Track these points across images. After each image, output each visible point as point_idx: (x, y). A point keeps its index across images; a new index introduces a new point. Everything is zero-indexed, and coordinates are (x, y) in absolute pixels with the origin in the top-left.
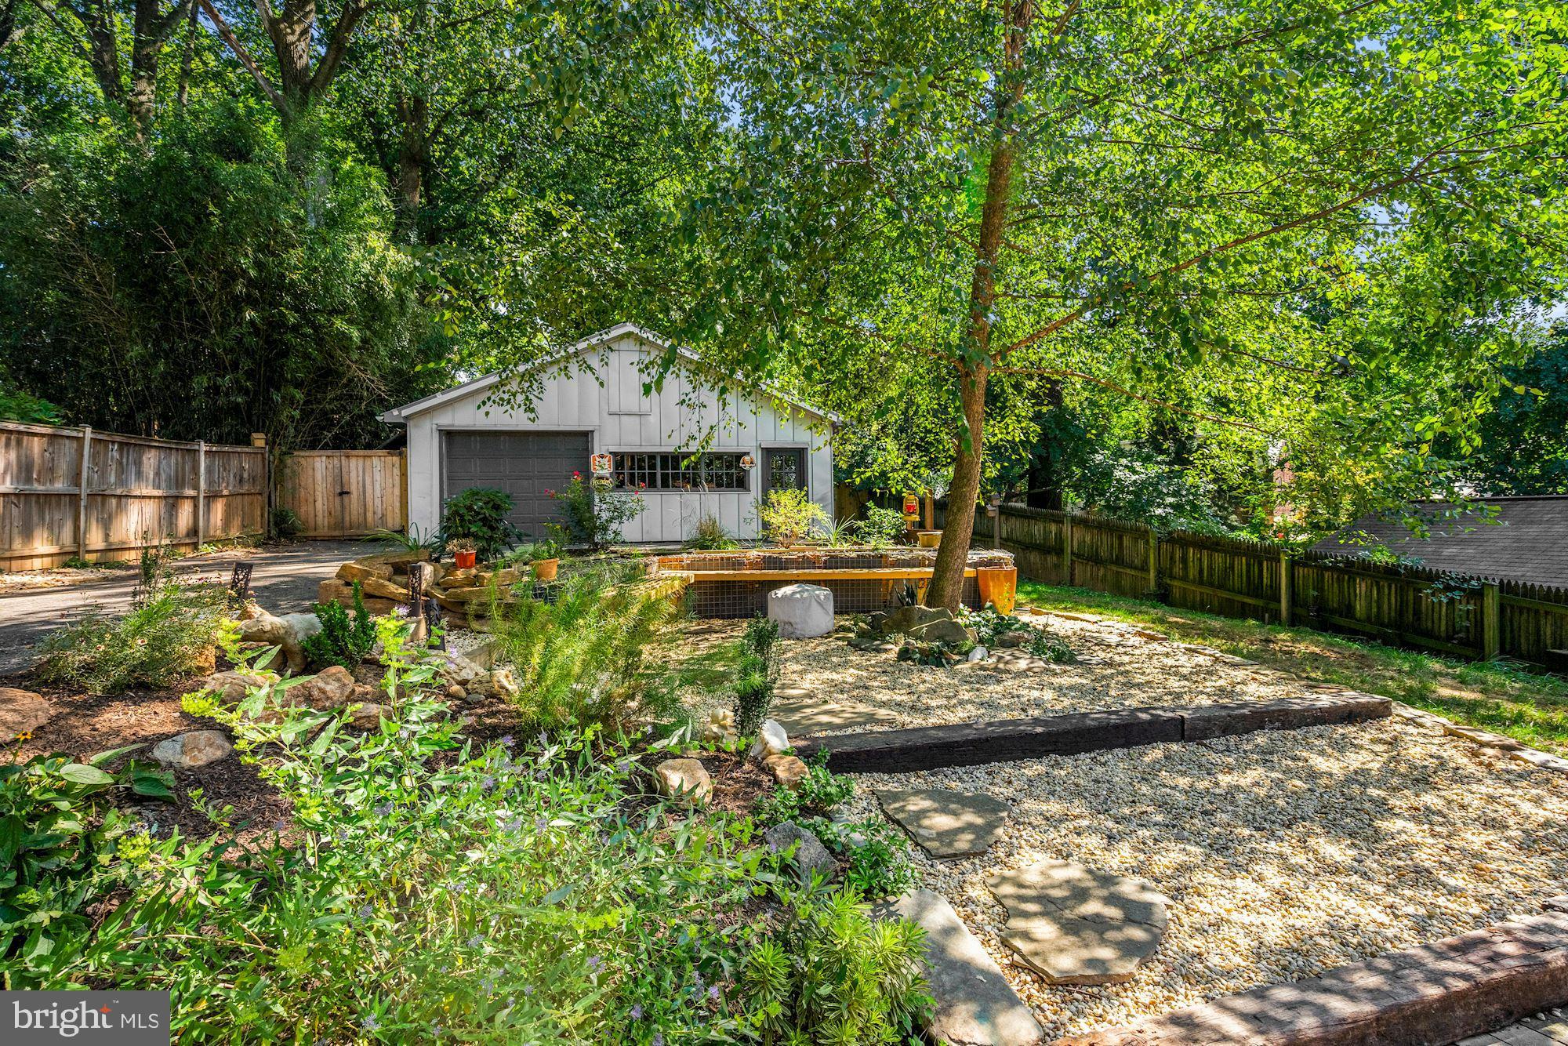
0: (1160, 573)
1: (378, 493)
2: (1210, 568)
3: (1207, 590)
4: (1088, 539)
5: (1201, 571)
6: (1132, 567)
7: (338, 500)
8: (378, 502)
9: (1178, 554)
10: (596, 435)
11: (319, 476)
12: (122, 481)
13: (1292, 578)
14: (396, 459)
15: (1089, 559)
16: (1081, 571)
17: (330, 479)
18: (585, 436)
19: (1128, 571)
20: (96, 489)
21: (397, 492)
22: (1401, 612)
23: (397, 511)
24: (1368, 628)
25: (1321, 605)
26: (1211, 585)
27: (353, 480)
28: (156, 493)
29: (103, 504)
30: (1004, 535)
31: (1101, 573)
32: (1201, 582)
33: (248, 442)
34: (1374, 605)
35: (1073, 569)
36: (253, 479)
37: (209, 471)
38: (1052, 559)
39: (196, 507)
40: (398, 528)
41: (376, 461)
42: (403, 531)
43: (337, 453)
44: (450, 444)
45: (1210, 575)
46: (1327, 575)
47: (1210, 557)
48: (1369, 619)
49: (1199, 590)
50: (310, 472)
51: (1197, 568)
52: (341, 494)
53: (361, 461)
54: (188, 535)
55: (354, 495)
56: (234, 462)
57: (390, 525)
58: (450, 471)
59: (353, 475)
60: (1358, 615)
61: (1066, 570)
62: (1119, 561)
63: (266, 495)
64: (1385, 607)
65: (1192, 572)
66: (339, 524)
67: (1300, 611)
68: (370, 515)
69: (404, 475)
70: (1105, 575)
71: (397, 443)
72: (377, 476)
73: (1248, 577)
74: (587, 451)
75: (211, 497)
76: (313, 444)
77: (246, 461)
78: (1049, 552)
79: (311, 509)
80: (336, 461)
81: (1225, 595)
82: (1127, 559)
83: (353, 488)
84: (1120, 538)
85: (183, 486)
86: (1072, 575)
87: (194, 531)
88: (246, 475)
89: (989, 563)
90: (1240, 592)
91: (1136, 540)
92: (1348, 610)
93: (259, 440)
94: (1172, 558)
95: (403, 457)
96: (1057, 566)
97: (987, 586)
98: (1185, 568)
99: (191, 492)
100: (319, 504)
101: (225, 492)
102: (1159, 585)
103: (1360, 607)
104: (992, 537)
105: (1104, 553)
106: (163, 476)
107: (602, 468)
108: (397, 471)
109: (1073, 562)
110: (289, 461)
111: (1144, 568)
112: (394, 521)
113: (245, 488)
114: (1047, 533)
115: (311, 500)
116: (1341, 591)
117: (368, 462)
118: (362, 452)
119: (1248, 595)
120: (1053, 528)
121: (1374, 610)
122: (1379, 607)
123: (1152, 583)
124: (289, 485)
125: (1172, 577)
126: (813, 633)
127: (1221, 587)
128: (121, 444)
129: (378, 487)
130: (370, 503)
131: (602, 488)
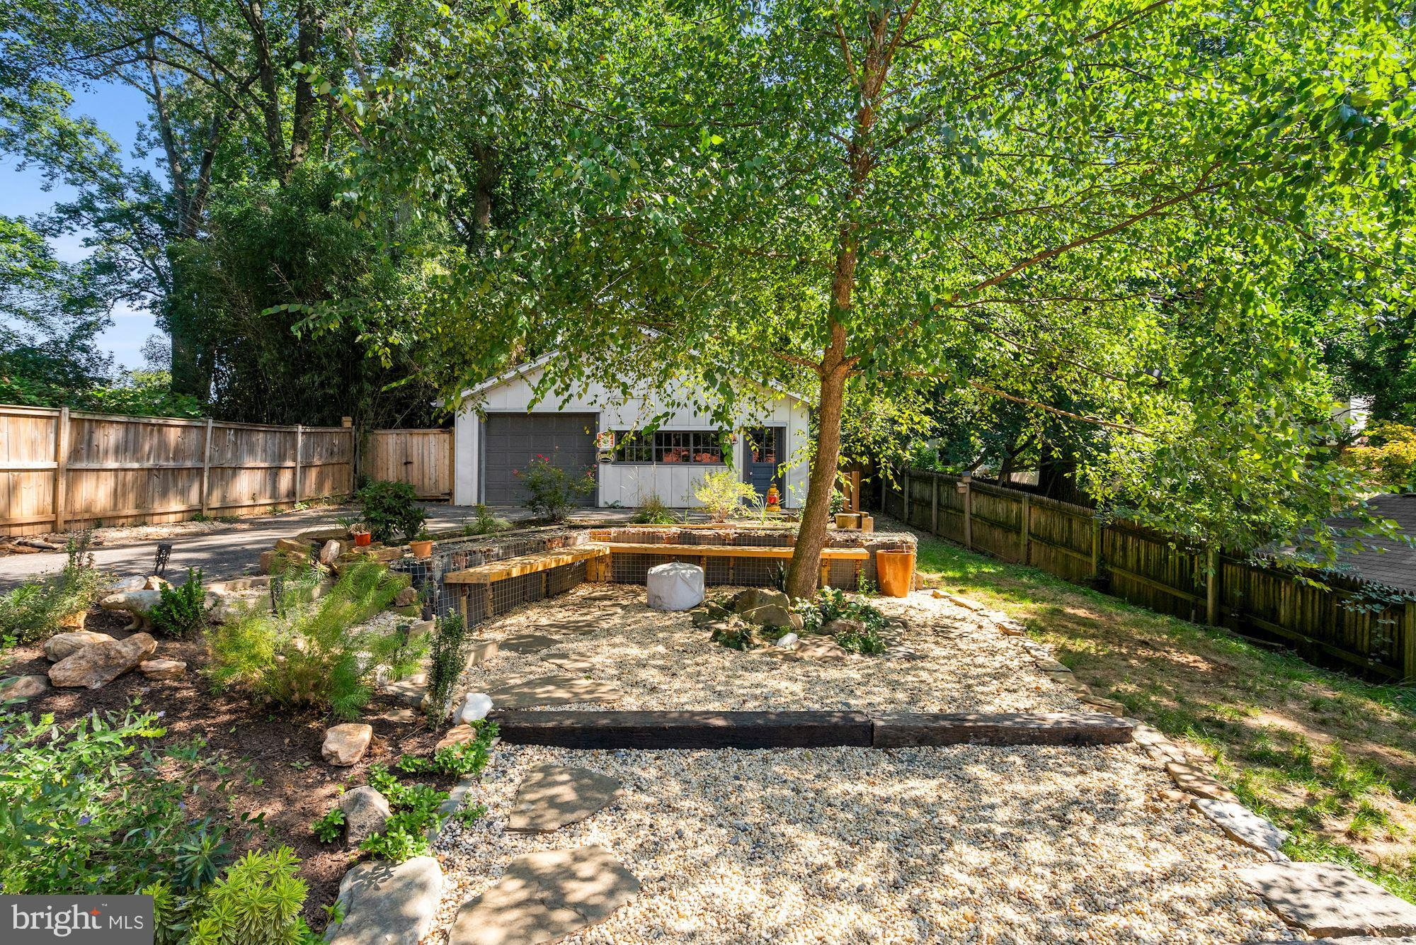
0: (1102, 559)
1: (433, 464)
2: (1147, 559)
3: (1143, 581)
4: (1043, 520)
5: (1139, 560)
6: (1079, 551)
7: (404, 468)
8: (433, 471)
9: (1119, 543)
10: (602, 416)
11: (391, 451)
12: (237, 455)
13: (1220, 576)
14: (446, 436)
15: (1042, 540)
16: (1037, 552)
17: (399, 452)
18: (593, 417)
19: (1075, 555)
20: (216, 463)
21: (447, 462)
22: (1323, 622)
23: (446, 478)
24: (1292, 635)
25: (1246, 607)
26: (1148, 575)
27: (415, 453)
28: (262, 465)
29: (222, 474)
30: (974, 511)
31: (1053, 555)
32: (1138, 572)
33: (338, 423)
34: (1298, 611)
35: (1029, 549)
36: (342, 452)
37: (306, 446)
38: (1012, 537)
39: (294, 474)
40: (446, 491)
41: (432, 437)
42: (451, 494)
43: (403, 431)
44: (488, 423)
45: (1147, 565)
46: (1253, 574)
47: (1147, 547)
48: (1292, 625)
49: (1136, 579)
50: (385, 447)
51: (1135, 558)
52: (406, 464)
53: (420, 438)
54: (288, 496)
55: (415, 465)
56: (327, 438)
57: (441, 486)
58: (487, 446)
59: (415, 448)
60: (1282, 619)
61: (1023, 549)
62: (1068, 544)
63: (352, 465)
64: (1309, 614)
65: (1131, 561)
67: (1226, 610)
68: (426, 481)
69: (452, 449)
70: (1056, 558)
71: (448, 424)
72: (433, 450)
73: (1181, 571)
74: (594, 430)
75: (306, 467)
76: (389, 425)
77: (338, 437)
78: (1010, 531)
79: (384, 475)
80: (403, 438)
81: (1160, 587)
82: (1075, 543)
83: (415, 460)
84: (1070, 521)
85: (284, 460)
86: (1029, 555)
87: (292, 493)
88: (336, 449)
89: (890, 547)
90: (1173, 586)
91: (1083, 524)
92: (1273, 614)
93: (347, 422)
94: (1114, 545)
95: (451, 433)
96: (1017, 545)
97: (884, 568)
98: (1125, 556)
99: (290, 464)
100: (391, 471)
101: (318, 463)
102: (1102, 571)
103: (1284, 612)
104: (963, 512)
105: (1056, 536)
106: (269, 452)
107: (606, 444)
108: (447, 446)
109: (1029, 542)
110: (370, 438)
111: (1089, 554)
112: (444, 487)
113: (335, 460)
114: (1009, 512)
115: (384, 468)
116: (1266, 593)
117: (426, 438)
118: (421, 431)
119: (1180, 589)
120: (1015, 507)
121: (1298, 617)
122: (1302, 613)
123: (1094, 569)
124: (370, 457)
125: (1113, 564)
126: (678, 607)
127: (1157, 578)
128: (236, 430)
129: (433, 459)
130: (427, 471)
131: (606, 461)
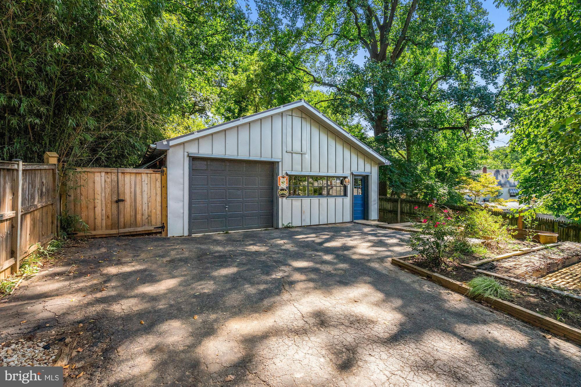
1: (145, 200)
7: (115, 206)
8: (145, 207)
11: (98, 188)
14: (158, 176)
17: (108, 190)
18: (274, 165)
21: (159, 199)
23: (159, 212)
27: (127, 191)
36: (48, 192)
40: (159, 225)
41: (144, 176)
42: (163, 227)
43: (114, 170)
44: (193, 166)
50: (91, 185)
52: (118, 201)
53: (133, 177)
55: (127, 202)
56: (38, 177)
57: (153, 222)
59: (127, 187)
63: (55, 205)
66: (116, 224)
68: (139, 217)
69: (164, 187)
71: (160, 164)
72: (145, 188)
74: (275, 174)
77: (45, 175)
79: (91, 213)
80: (114, 177)
83: (127, 197)
93: (52, 158)
95: (164, 174)
100: (98, 210)
108: (158, 184)
110: (71, 175)
112: (157, 221)
115: (91, 207)
117: (139, 177)
118: (133, 170)
129: (145, 196)
130: (139, 207)
131: (283, 196)
